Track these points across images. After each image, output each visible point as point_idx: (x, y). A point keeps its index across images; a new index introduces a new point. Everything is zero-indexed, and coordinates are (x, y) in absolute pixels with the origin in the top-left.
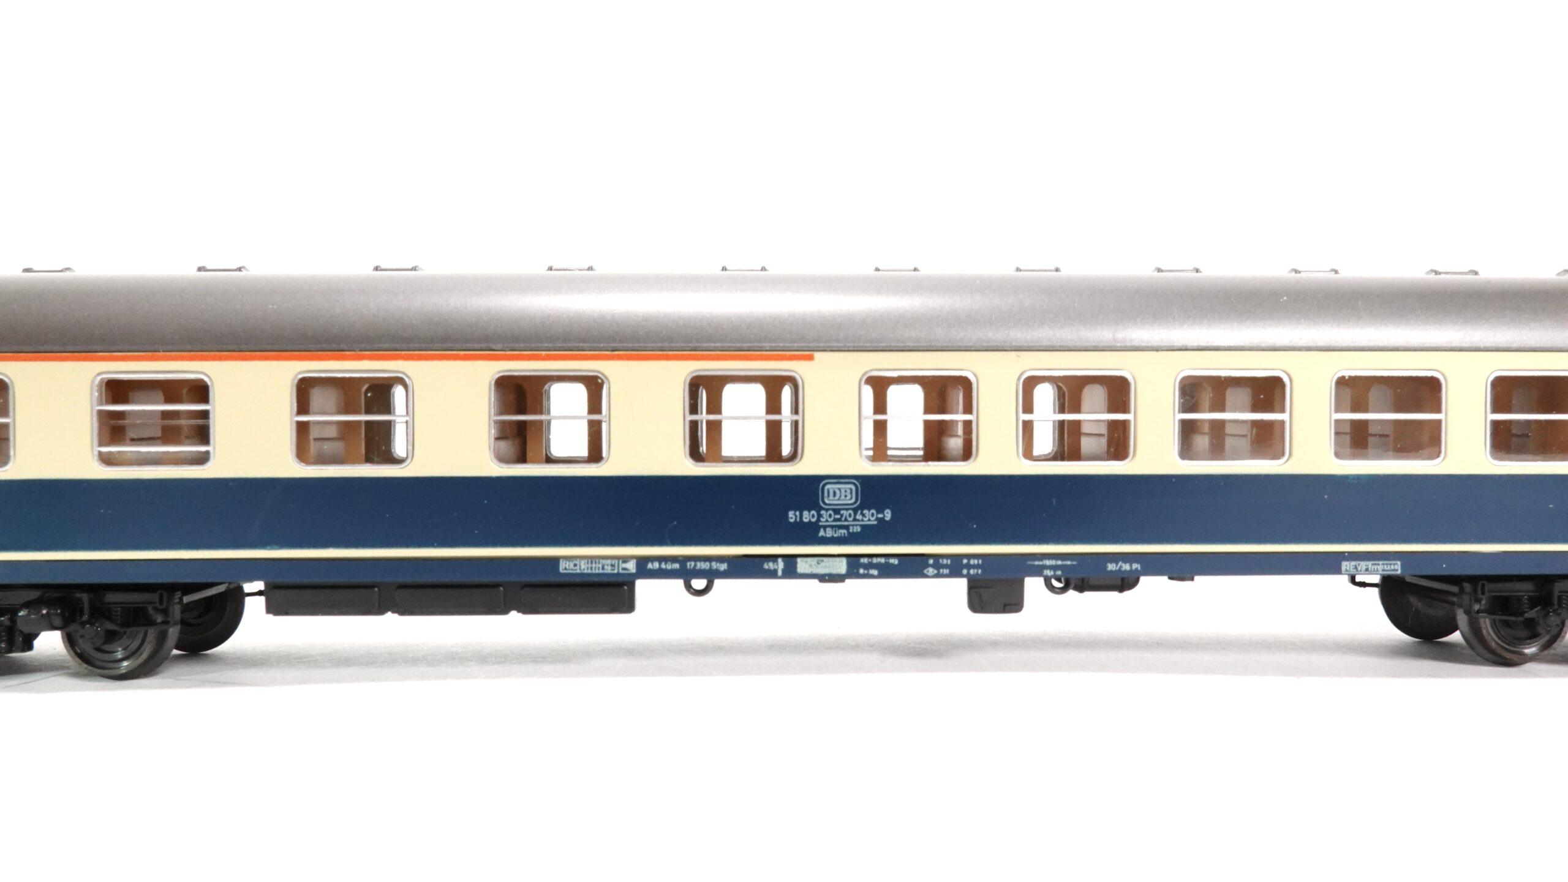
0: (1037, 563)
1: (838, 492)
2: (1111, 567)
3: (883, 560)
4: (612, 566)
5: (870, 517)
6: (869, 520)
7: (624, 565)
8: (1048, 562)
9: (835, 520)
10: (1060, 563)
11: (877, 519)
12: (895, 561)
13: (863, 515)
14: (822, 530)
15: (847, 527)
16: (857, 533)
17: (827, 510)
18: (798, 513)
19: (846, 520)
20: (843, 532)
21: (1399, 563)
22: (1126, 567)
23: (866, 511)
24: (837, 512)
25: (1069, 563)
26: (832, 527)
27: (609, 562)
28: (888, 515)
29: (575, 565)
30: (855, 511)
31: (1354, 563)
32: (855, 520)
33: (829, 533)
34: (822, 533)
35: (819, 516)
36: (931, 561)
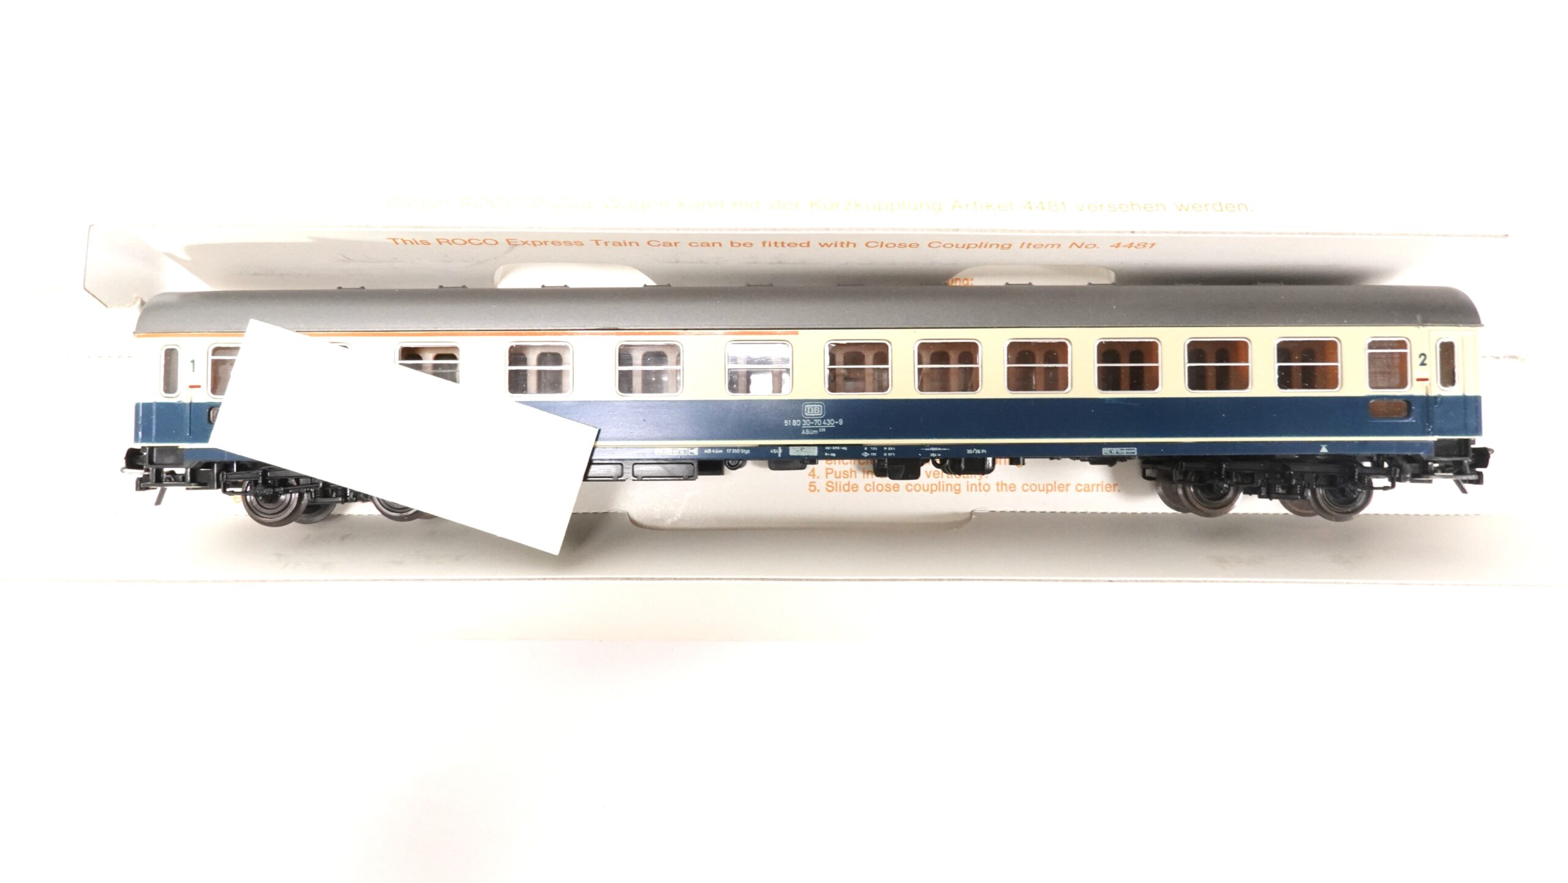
0: (926, 449)
1: (812, 409)
2: (969, 452)
3: (838, 448)
4: (685, 451)
5: (831, 423)
6: (831, 425)
7: (691, 451)
8: (933, 449)
9: (811, 425)
10: (940, 449)
11: (835, 424)
12: (845, 448)
13: (827, 422)
14: (804, 431)
15: (818, 429)
16: (824, 432)
17: (806, 419)
18: (790, 421)
19: (817, 425)
20: (816, 432)
21: (1136, 449)
22: (978, 452)
23: (828, 420)
24: (812, 420)
25: (945, 449)
26: (809, 429)
27: (683, 449)
28: (841, 422)
29: (664, 451)
30: (822, 419)
31: (1109, 449)
32: (822, 425)
33: (808, 432)
34: (803, 433)
35: (802, 423)
36: (866, 449)
